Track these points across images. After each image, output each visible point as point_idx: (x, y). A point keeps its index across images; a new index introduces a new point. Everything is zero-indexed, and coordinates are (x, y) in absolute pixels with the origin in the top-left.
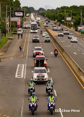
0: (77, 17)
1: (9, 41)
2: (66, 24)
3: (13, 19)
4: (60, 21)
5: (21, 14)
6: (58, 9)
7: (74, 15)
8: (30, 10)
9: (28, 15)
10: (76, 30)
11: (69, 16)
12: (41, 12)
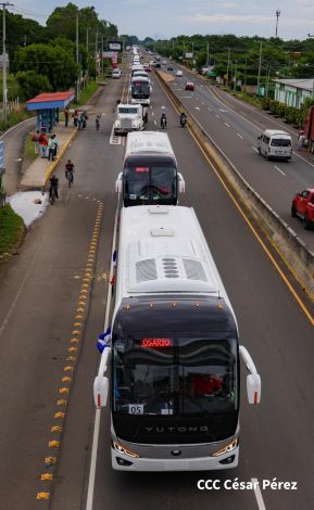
0: (201, 53)
1: (100, 88)
2: (185, 64)
3: (106, 54)
4: (176, 58)
5: (118, 47)
6: (174, 39)
7: (196, 49)
8: (131, 40)
9: (128, 48)
10: (200, 73)
11: (190, 51)
12: (148, 43)
